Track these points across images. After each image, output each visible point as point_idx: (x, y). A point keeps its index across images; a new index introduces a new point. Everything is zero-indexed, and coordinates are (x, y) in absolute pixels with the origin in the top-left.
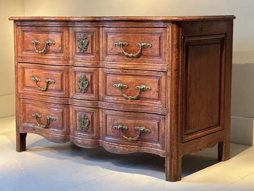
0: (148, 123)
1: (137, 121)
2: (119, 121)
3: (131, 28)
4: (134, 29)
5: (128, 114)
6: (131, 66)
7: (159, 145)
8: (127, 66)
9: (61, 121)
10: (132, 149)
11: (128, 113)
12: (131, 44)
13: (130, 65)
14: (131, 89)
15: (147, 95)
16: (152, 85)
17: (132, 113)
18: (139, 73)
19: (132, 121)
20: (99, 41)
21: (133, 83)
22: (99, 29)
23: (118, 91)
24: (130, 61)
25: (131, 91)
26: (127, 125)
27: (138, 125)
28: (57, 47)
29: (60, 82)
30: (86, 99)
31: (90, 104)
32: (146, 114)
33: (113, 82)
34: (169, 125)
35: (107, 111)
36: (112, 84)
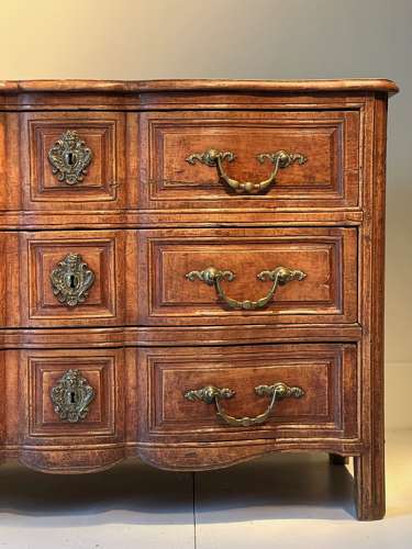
0: (295, 371)
1: (262, 369)
2: (206, 376)
3: (244, 113)
4: (252, 114)
5: (235, 353)
6: (244, 218)
7: (331, 426)
8: (229, 218)
10: (247, 451)
12: (242, 155)
13: (241, 214)
14: (244, 280)
15: (293, 293)
16: (307, 265)
17: (246, 349)
18: (269, 234)
19: (248, 371)
20: (125, 153)
21: (251, 264)
23: (203, 289)
24: (239, 204)
25: (245, 286)
26: (232, 383)
27: (263, 379)
32: (289, 347)
33: (186, 265)
34: (367, 366)
35: (160, 352)
36: (182, 270)
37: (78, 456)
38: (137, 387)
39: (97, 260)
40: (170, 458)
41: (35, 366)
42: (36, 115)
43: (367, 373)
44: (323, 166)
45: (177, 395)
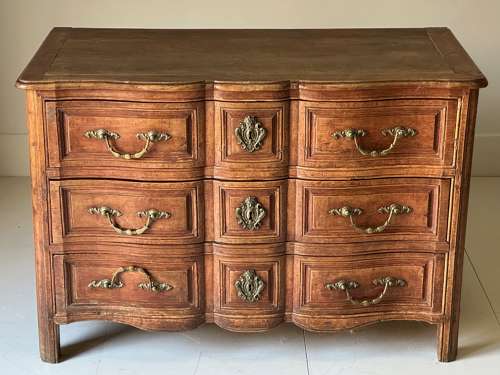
0: (401, 270)
1: (378, 269)
2: (340, 275)
3: (374, 103)
4: (380, 103)
6: (371, 173)
8: (360, 174)
9: (186, 289)
10: (366, 320)
11: (359, 258)
12: (371, 131)
14: (368, 214)
17: (368, 257)
19: (368, 270)
20: (288, 128)
21: (374, 203)
22: (290, 104)
27: (378, 275)
28: (177, 144)
29: (184, 213)
30: (259, 241)
31: (267, 251)
32: (397, 255)
33: (329, 205)
34: (452, 269)
35: (309, 259)
36: (326, 209)
37: (253, 322)
38: (292, 280)
39: (268, 201)
40: (314, 324)
41: (224, 267)
42: (227, 105)
43: (451, 274)
44: (428, 137)
45: (320, 286)
